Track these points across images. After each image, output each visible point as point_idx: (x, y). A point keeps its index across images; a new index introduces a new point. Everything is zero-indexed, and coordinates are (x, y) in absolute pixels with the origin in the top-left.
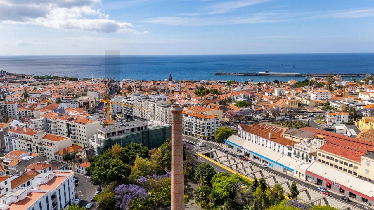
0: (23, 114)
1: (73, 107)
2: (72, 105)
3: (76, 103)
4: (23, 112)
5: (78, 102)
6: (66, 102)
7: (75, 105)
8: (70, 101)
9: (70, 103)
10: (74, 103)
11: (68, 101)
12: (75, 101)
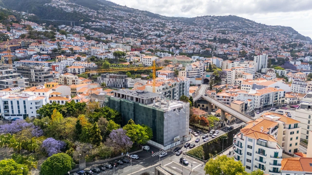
0: (238, 84)
1: (301, 90)
2: (301, 87)
3: (305, 87)
4: (238, 81)
5: (308, 86)
6: (296, 83)
7: (304, 88)
8: (300, 83)
9: (299, 86)
10: (303, 86)
11: (297, 83)
12: (305, 84)
